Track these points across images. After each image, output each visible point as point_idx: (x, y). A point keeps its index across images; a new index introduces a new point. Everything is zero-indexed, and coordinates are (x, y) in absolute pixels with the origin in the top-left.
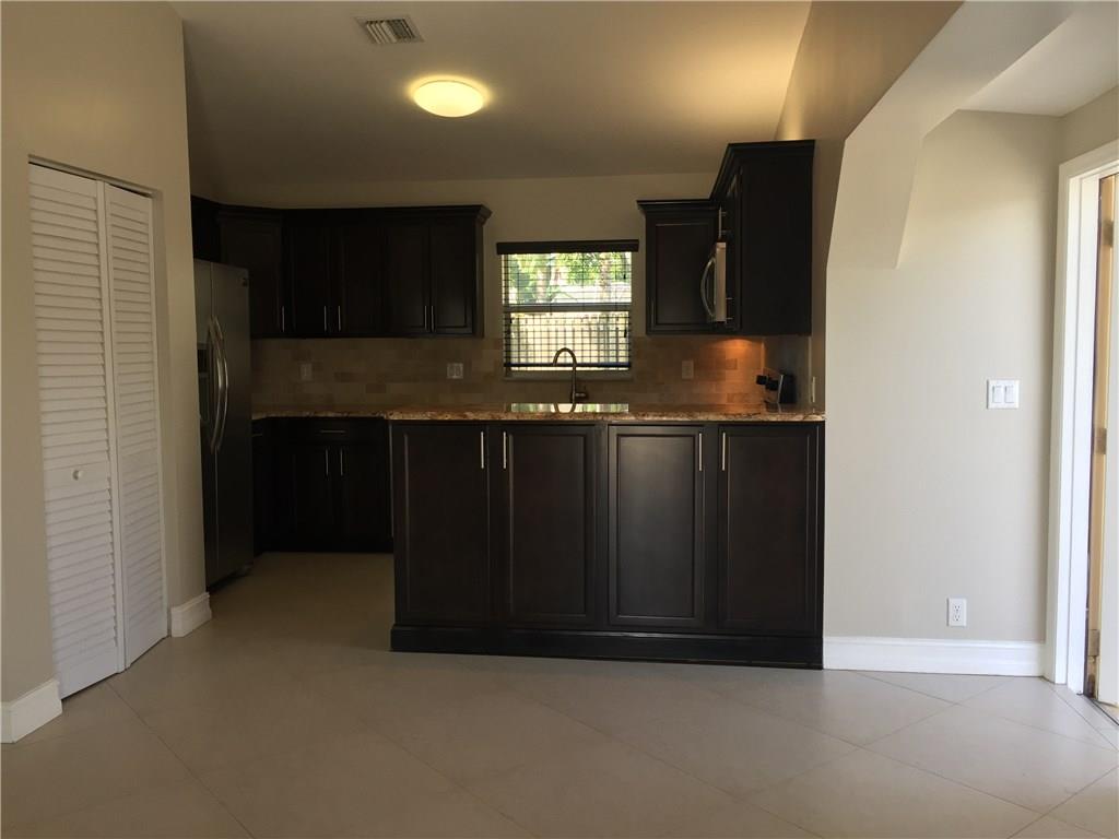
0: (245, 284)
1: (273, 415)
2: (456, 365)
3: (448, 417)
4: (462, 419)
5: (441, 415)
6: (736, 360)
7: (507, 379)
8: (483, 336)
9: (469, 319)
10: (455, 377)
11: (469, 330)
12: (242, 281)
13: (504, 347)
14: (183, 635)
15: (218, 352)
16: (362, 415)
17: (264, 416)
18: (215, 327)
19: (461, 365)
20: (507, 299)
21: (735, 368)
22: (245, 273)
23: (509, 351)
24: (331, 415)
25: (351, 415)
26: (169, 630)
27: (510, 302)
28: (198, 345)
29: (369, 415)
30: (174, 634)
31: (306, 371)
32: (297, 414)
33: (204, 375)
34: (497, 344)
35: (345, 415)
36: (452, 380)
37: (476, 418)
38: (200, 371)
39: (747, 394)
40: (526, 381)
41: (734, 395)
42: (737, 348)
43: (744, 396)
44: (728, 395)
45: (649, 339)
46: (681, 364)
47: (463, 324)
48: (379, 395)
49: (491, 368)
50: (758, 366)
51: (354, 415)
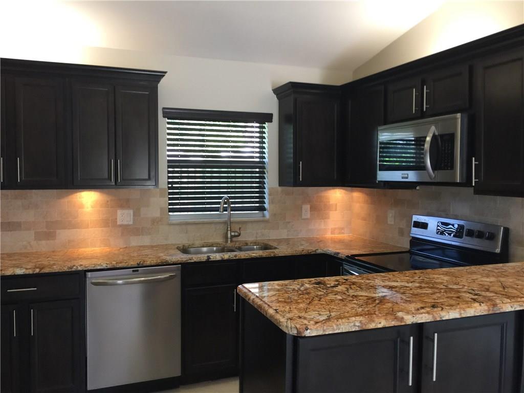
2: (126, 212)
8: (158, 186)
9: (153, 174)
10: (125, 223)
11: (153, 182)
19: (131, 212)
36: (122, 225)
39: (343, 229)
40: (187, 224)
41: (335, 228)
42: (336, 195)
43: (341, 230)
44: (332, 229)
45: (280, 189)
46: (302, 208)
47: (147, 177)
48: (48, 242)
49: (157, 214)
50: (349, 208)
51: (47, 270)
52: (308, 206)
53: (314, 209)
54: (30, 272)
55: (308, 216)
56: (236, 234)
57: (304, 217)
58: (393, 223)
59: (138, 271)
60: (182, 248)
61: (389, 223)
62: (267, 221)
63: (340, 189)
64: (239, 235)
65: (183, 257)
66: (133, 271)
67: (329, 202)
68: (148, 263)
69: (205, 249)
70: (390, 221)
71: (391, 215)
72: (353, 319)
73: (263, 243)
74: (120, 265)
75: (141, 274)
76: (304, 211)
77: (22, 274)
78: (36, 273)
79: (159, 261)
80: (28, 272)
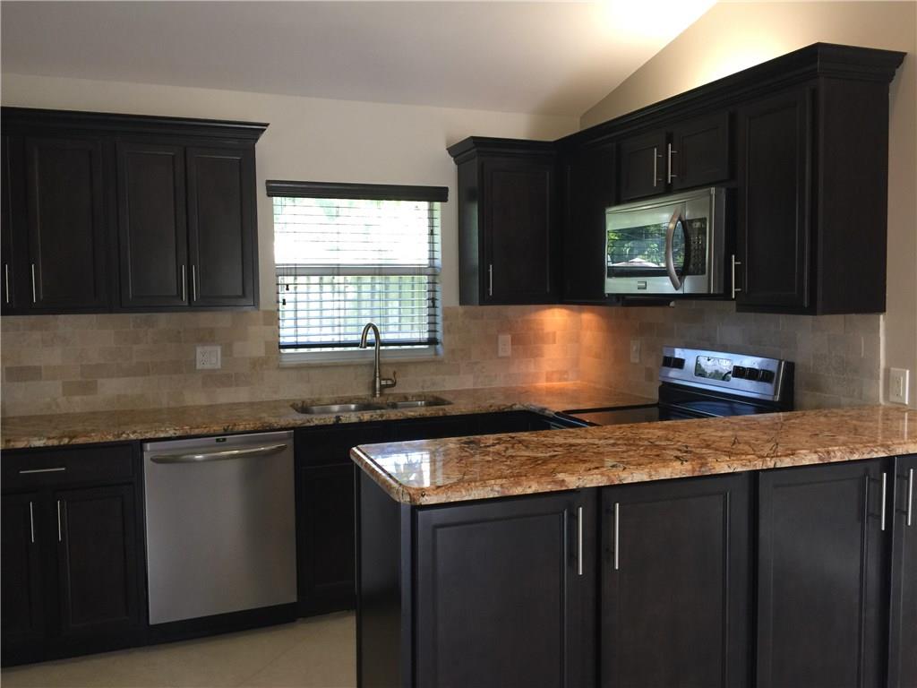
4: (557, 488)
6: (555, 333)
7: (284, 365)
8: (259, 307)
9: (249, 288)
10: (207, 366)
11: (249, 301)
13: (279, 323)
19: (219, 349)
21: (554, 342)
24: (37, 442)
25: (76, 441)
36: (202, 370)
39: (566, 372)
40: (309, 367)
41: (553, 372)
42: (555, 319)
43: (562, 375)
44: (547, 373)
45: (461, 309)
46: (497, 338)
47: (240, 293)
48: (85, 397)
49: (260, 352)
50: (576, 339)
51: (80, 440)
52: (509, 337)
53: (517, 341)
54: (55, 442)
55: (509, 353)
56: (389, 382)
57: (501, 354)
58: (637, 361)
59: (224, 440)
60: (300, 405)
61: (632, 360)
62: (440, 362)
63: (561, 308)
64: (394, 385)
65: (299, 419)
66: (218, 440)
67: (542, 329)
68: (241, 428)
69: (336, 408)
70: (634, 359)
71: (635, 348)
72: (493, 482)
73: (433, 397)
74: (196, 431)
75: (230, 444)
76: (500, 346)
77: (42, 445)
78: (64, 445)
79: (258, 425)
80: (50, 443)
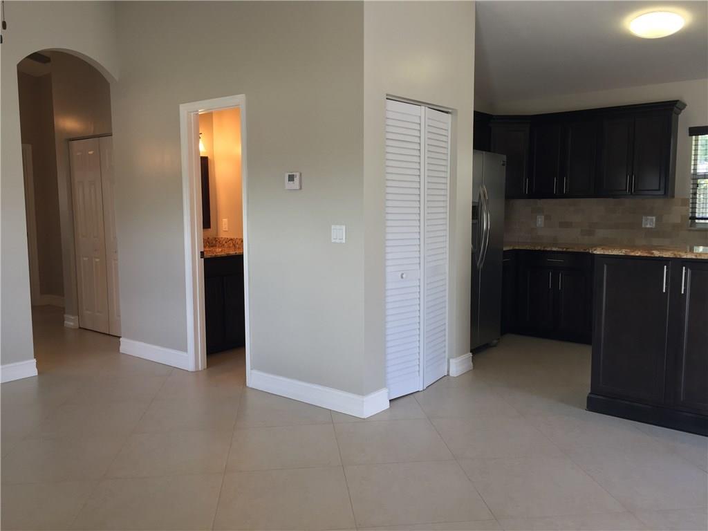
0: (503, 165)
1: (517, 248)
2: (650, 217)
3: (639, 254)
4: (649, 255)
5: (633, 252)
7: (692, 228)
8: (673, 197)
9: (662, 185)
10: (648, 226)
11: (662, 192)
12: (502, 163)
13: (691, 205)
14: (455, 376)
15: (485, 207)
16: (576, 250)
17: (511, 248)
18: (484, 192)
19: (654, 218)
20: (695, 169)
22: (504, 157)
23: (694, 208)
24: (554, 249)
25: (568, 250)
26: (448, 372)
27: (698, 171)
28: (473, 202)
29: (582, 251)
30: (451, 375)
31: (540, 221)
32: (532, 248)
33: (475, 221)
34: (684, 202)
35: (565, 250)
36: (646, 228)
37: (661, 255)
38: (473, 219)
47: (658, 188)
48: (589, 237)
49: (678, 220)
72: (623, 250)
77: (556, 250)
80: (559, 249)
